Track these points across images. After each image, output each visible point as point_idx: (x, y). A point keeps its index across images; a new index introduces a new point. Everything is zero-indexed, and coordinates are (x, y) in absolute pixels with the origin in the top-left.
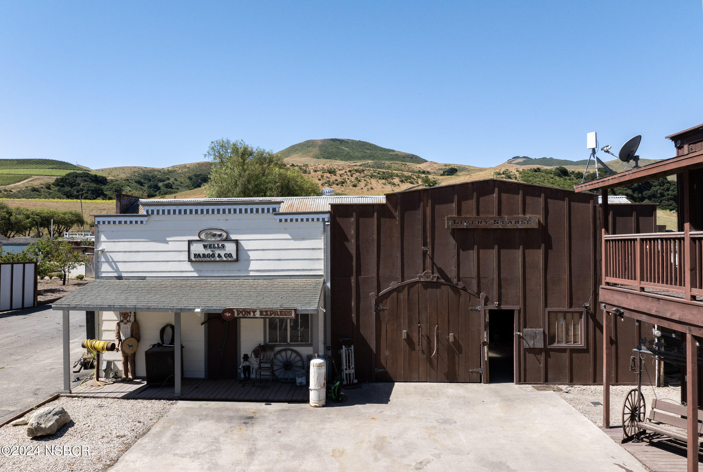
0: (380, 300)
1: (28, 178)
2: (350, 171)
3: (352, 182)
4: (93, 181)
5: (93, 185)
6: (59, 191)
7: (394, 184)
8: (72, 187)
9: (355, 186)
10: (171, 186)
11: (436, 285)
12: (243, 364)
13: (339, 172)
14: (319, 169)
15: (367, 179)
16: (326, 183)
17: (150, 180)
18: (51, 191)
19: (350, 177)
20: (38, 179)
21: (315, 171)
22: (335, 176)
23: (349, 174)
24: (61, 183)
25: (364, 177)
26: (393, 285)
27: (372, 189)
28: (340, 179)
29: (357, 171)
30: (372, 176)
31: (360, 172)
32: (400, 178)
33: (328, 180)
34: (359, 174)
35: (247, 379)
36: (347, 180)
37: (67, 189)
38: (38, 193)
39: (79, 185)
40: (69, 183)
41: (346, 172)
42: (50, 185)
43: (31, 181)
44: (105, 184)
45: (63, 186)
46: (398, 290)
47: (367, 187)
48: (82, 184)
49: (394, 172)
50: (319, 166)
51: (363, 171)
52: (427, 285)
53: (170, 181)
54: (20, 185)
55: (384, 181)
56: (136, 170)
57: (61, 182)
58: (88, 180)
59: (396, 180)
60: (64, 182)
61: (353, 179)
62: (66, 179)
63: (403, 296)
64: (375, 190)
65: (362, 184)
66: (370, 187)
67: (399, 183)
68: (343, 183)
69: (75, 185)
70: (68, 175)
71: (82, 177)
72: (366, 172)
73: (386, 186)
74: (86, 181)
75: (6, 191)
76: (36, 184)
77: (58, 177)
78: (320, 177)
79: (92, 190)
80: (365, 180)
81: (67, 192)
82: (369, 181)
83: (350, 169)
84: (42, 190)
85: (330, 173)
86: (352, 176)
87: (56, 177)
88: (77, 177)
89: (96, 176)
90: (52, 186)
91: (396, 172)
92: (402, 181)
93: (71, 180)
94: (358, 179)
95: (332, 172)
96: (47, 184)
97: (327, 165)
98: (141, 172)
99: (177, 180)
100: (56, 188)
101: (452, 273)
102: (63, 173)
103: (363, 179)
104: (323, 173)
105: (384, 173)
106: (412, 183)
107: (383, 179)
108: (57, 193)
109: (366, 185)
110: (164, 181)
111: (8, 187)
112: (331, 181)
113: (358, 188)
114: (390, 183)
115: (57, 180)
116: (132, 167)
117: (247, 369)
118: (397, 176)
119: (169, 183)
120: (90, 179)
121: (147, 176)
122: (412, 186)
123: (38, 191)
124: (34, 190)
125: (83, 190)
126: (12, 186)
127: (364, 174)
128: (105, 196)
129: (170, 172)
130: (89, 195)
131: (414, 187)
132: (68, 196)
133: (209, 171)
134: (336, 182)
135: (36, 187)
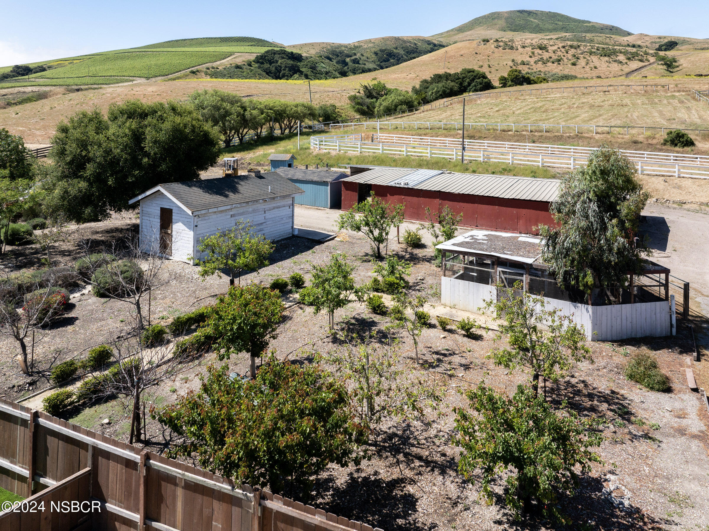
1: (231, 55)
3: (570, 60)
4: (289, 58)
5: (290, 62)
6: (259, 67)
7: (621, 62)
8: (270, 64)
9: (573, 64)
10: (358, 62)
13: (550, 49)
14: (527, 45)
15: (586, 56)
16: (539, 61)
17: (338, 56)
18: (252, 68)
19: (566, 54)
20: (241, 56)
21: (524, 47)
22: (547, 53)
23: (563, 50)
24: (261, 60)
27: (595, 68)
28: (555, 57)
29: (571, 47)
30: (591, 53)
32: (625, 55)
33: (540, 57)
34: (575, 51)
36: (562, 57)
37: (266, 66)
38: (241, 70)
39: (277, 62)
40: (268, 60)
41: (559, 48)
42: (251, 62)
43: (235, 58)
44: (301, 61)
45: (262, 63)
47: (589, 66)
48: (280, 61)
49: (616, 47)
50: (527, 41)
51: (579, 46)
53: (357, 57)
54: (225, 62)
55: (607, 58)
56: (324, 45)
58: (285, 57)
59: (622, 58)
61: (569, 56)
62: (265, 56)
64: (600, 69)
65: (582, 61)
66: (592, 66)
67: (627, 61)
68: (559, 60)
69: (273, 62)
70: (267, 52)
71: (279, 54)
72: (582, 48)
73: (612, 65)
74: (283, 58)
75: (213, 68)
76: (239, 61)
77: (258, 55)
78: (530, 54)
79: (289, 67)
80: (585, 58)
81: (267, 69)
83: (563, 44)
84: (244, 67)
85: (541, 49)
87: (256, 55)
88: (275, 54)
89: (292, 53)
90: (253, 63)
91: (618, 47)
92: (629, 59)
93: (270, 57)
94: (575, 56)
95: (542, 48)
96: (248, 61)
97: (535, 40)
98: (329, 47)
99: (363, 56)
100: (257, 65)
102: (262, 50)
103: (581, 56)
104: (533, 49)
105: (603, 49)
106: (641, 61)
107: (605, 56)
108: (257, 70)
109: (587, 63)
110: (351, 56)
111: (215, 64)
112: (545, 59)
113: (578, 67)
114: (615, 61)
115: (257, 57)
116: (321, 43)
118: (621, 52)
119: (357, 59)
120: (287, 56)
121: (335, 51)
122: (642, 64)
123: (241, 68)
124: (238, 67)
125: (280, 67)
126: (218, 63)
127: (581, 50)
128: (301, 73)
129: (356, 47)
130: (287, 72)
131: (645, 66)
132: (267, 74)
133: (394, 46)
134: (551, 60)
135: (239, 64)
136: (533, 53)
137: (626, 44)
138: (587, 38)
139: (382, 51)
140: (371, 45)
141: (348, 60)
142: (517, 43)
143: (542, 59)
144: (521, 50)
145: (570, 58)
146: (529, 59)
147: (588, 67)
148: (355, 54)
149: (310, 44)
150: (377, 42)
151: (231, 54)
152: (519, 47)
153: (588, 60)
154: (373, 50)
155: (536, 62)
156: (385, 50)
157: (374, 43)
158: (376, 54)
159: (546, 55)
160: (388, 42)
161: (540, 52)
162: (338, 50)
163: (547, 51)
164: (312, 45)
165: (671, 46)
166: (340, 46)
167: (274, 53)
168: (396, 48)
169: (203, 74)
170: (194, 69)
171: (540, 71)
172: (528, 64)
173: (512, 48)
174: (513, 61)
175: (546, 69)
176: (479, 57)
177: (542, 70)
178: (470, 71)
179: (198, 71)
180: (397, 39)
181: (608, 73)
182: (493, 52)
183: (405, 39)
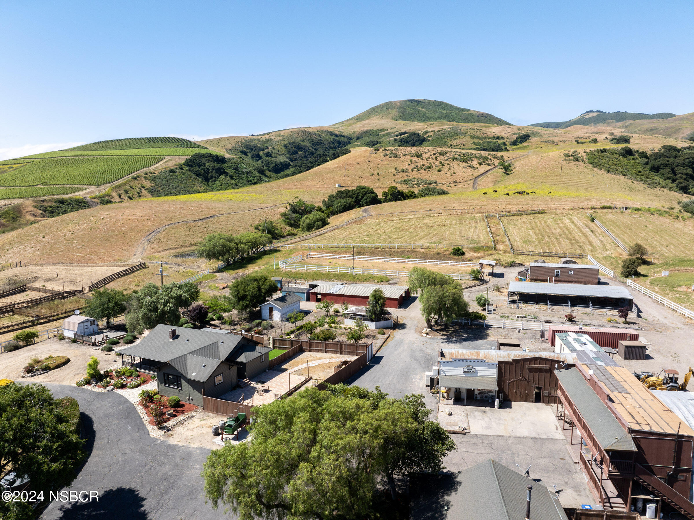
0: (509, 383)
1: (163, 159)
2: (434, 154)
3: (437, 167)
4: (215, 161)
5: (216, 165)
6: (190, 170)
7: (474, 167)
8: (199, 166)
9: (440, 171)
10: (271, 155)
11: (523, 380)
12: (475, 396)
13: (425, 156)
14: (407, 153)
15: (449, 163)
16: (415, 168)
17: (252, 149)
18: (184, 171)
19: (435, 161)
20: (172, 160)
21: (405, 155)
22: (421, 160)
23: (434, 157)
24: (190, 163)
25: (447, 160)
26: (513, 380)
27: (454, 173)
28: (427, 165)
29: (440, 154)
30: (454, 159)
31: (443, 155)
32: (479, 159)
33: (416, 164)
34: (443, 157)
35: (476, 399)
36: (432, 164)
37: (196, 168)
38: (175, 174)
39: (205, 164)
40: (197, 163)
41: (431, 155)
42: (182, 166)
43: (166, 162)
44: (224, 163)
45: (192, 166)
46: (514, 381)
47: (450, 171)
48: (207, 164)
50: (407, 150)
52: (521, 380)
53: (269, 150)
54: (159, 166)
55: (464, 164)
56: (239, 139)
58: (211, 159)
59: (475, 163)
60: (192, 162)
61: (437, 163)
62: (194, 160)
63: (515, 382)
64: (457, 174)
65: (446, 168)
67: (478, 166)
68: (430, 168)
69: (202, 165)
70: (195, 155)
71: (206, 157)
72: (448, 154)
73: (467, 170)
74: (209, 161)
76: (171, 164)
77: (187, 157)
78: (409, 161)
79: (215, 169)
80: (448, 164)
81: (196, 171)
82: (451, 165)
83: (435, 152)
84: (177, 171)
85: (417, 157)
86: (436, 160)
87: (185, 158)
88: (201, 157)
89: (217, 156)
90: (184, 166)
92: (480, 164)
93: (198, 161)
94: (441, 163)
95: (419, 156)
96: (179, 164)
98: (243, 141)
99: (274, 149)
100: (187, 168)
101: (527, 378)
103: (446, 162)
104: (411, 157)
105: (464, 154)
106: (489, 165)
107: (464, 161)
108: (188, 172)
109: (449, 169)
110: (264, 150)
111: (151, 169)
112: (419, 166)
113: (442, 173)
114: (470, 166)
115: (187, 160)
116: (235, 137)
117: (476, 397)
118: (476, 157)
119: (269, 152)
120: (213, 159)
121: (249, 145)
122: (489, 168)
123: (174, 172)
124: (172, 171)
125: (208, 169)
126: (153, 167)
127: (447, 156)
128: (227, 174)
129: (268, 140)
130: (214, 174)
131: (491, 169)
132: (197, 175)
133: (301, 139)
134: (424, 167)
135: (172, 168)
136: (411, 161)
138: (462, 131)
139: (291, 144)
140: (281, 138)
141: (261, 153)
142: (400, 152)
143: (417, 166)
144: (402, 157)
145: (438, 165)
146: (407, 166)
148: (267, 148)
150: (286, 135)
151: (162, 157)
152: (402, 155)
153: (450, 166)
154: (283, 143)
155: (412, 170)
156: (294, 143)
157: (283, 136)
158: (286, 147)
159: (421, 162)
160: (296, 135)
161: (416, 159)
162: (251, 144)
163: (422, 159)
164: (228, 139)
165: (525, 138)
166: (254, 139)
168: (303, 141)
169: (143, 179)
170: (135, 174)
171: (414, 178)
172: (406, 172)
173: (396, 156)
174: (396, 169)
175: (419, 176)
176: (372, 165)
177: (416, 177)
179: (138, 177)
180: (303, 132)
181: (462, 178)
182: (381, 160)
183: (310, 130)
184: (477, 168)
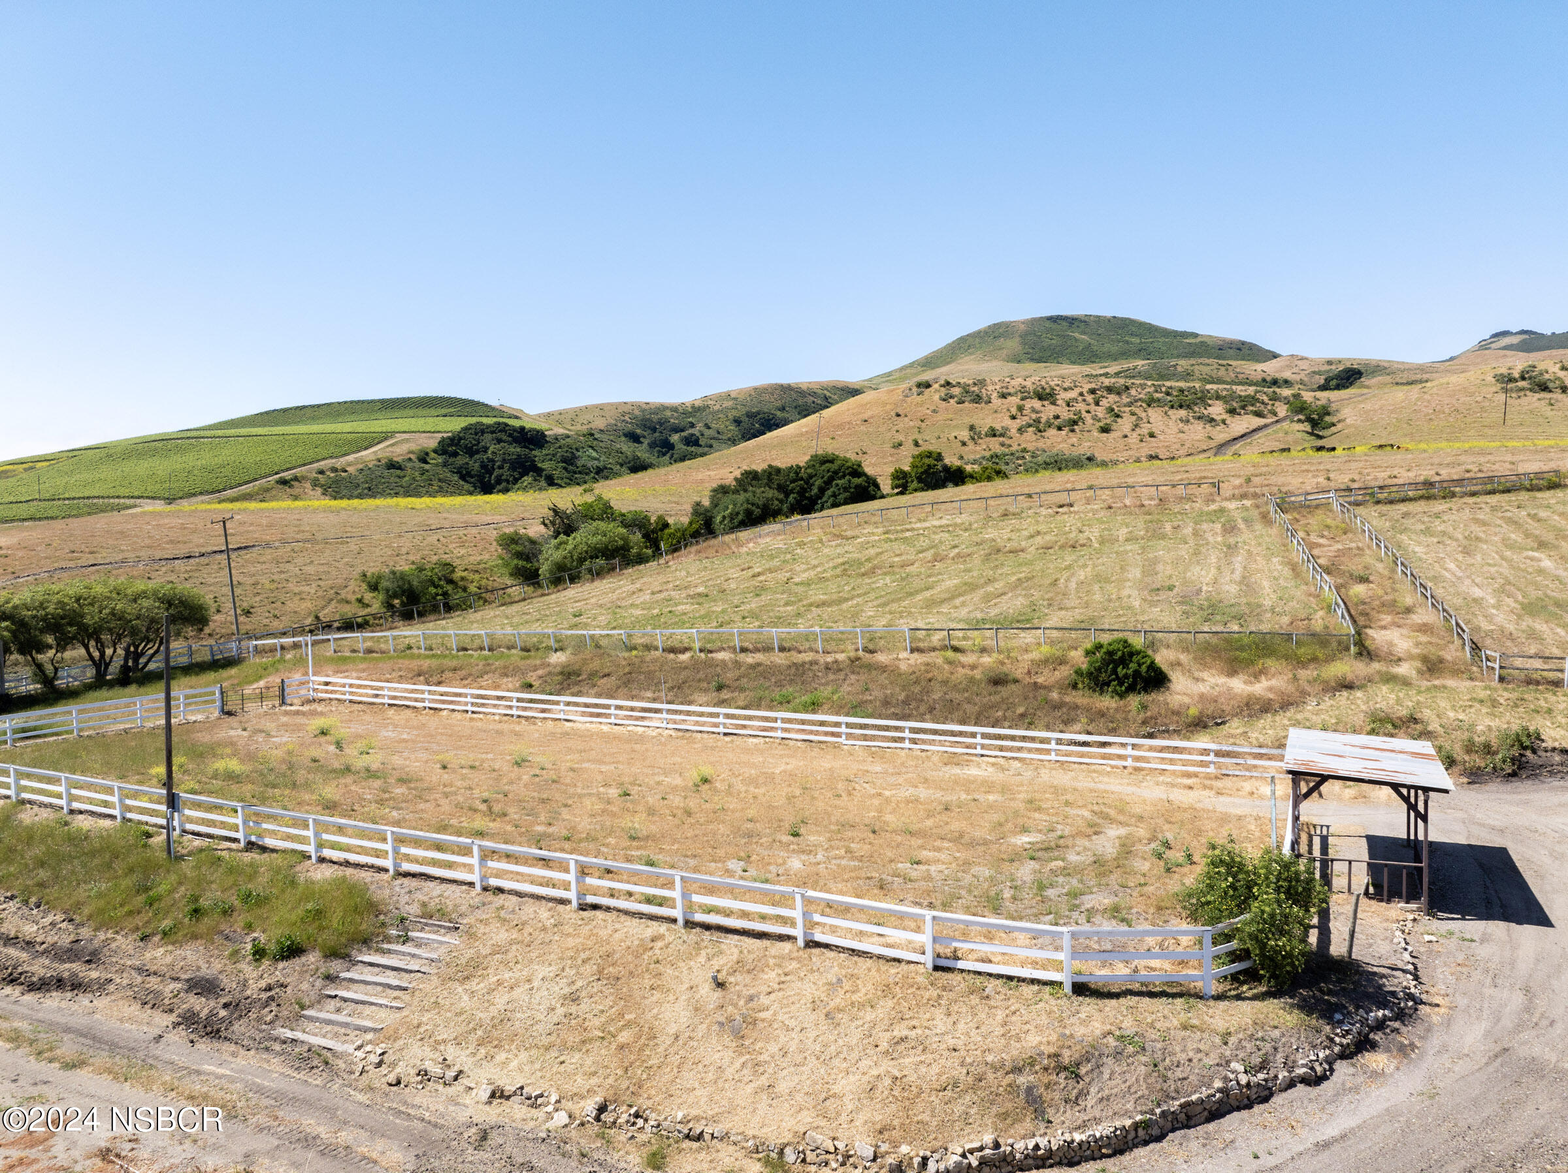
1: (386, 439)
2: (1093, 391)
3: (1099, 420)
4: (516, 440)
5: (515, 450)
6: (445, 465)
7: (1212, 420)
8: (471, 456)
9: (1105, 430)
10: (697, 440)
13: (1063, 396)
14: (1012, 390)
15: (1137, 411)
16: (1030, 426)
17: (654, 430)
19: (1093, 407)
20: (407, 440)
21: (1003, 396)
22: (1053, 407)
23: (1090, 398)
24: (450, 447)
25: (1130, 404)
27: (1152, 435)
28: (1066, 414)
29: (1110, 390)
30: (1151, 402)
31: (1119, 394)
32: (1226, 402)
33: (1034, 416)
34: (1117, 398)
36: (1084, 414)
37: (461, 460)
38: (398, 472)
39: (486, 449)
40: (466, 447)
41: (1081, 394)
42: (427, 454)
43: (392, 445)
44: (541, 447)
45: (455, 454)
47: (1138, 431)
48: (492, 449)
49: (1209, 387)
50: (1013, 383)
51: (1127, 388)
53: (695, 431)
54: (366, 456)
55: (1183, 413)
56: (627, 409)
57: (451, 445)
58: (505, 438)
59: (1217, 409)
60: (456, 445)
61: (1100, 412)
62: (460, 439)
64: (1161, 437)
65: (1125, 424)
66: (1145, 431)
67: (1226, 416)
68: (1075, 423)
69: (477, 452)
70: (465, 429)
71: (492, 432)
72: (1133, 392)
73: (1191, 427)
74: (499, 441)
75: (334, 470)
76: (399, 450)
77: (445, 435)
78: (1014, 411)
79: (512, 462)
80: (1133, 414)
81: (461, 467)
82: (1143, 415)
83: (1093, 386)
84: (409, 465)
85: (1040, 398)
86: (1097, 404)
87: (440, 435)
88: (483, 432)
89: (523, 429)
90: (433, 455)
91: (1215, 387)
92: (1232, 412)
93: (470, 439)
94: (1113, 410)
95: (1045, 395)
96: (421, 451)
97: (1033, 379)
99: (709, 428)
100: (440, 460)
102: (456, 425)
103: (1127, 409)
104: (1022, 399)
105: (1182, 391)
106: (1259, 414)
107: (1181, 407)
108: (440, 470)
109: (1136, 426)
111: (340, 463)
112: (1043, 420)
113: (1112, 435)
114: (1199, 418)
115: (442, 442)
116: (620, 404)
118: (1218, 397)
120: (510, 435)
121: (649, 420)
122: (1260, 422)
123: (400, 468)
124: (392, 465)
125: (493, 461)
126: (351, 458)
127: (1129, 395)
128: (538, 471)
129: (696, 410)
130: (506, 473)
131: (1266, 426)
132: (463, 478)
133: (779, 404)
134: (1057, 422)
135: (399, 459)
136: (1020, 409)
137: (1259, 378)
138: (1179, 369)
139: (750, 415)
140: (730, 404)
141: (675, 438)
142: (990, 388)
143: (1038, 421)
144: (996, 401)
145: (1100, 415)
146: (1008, 422)
147: (1135, 435)
148: (692, 425)
149: (596, 406)
150: (741, 397)
151: (385, 436)
152: (995, 395)
153: (1139, 419)
154: (732, 414)
155: (1020, 430)
156: (758, 413)
157: (735, 399)
158: (737, 422)
159: (1049, 411)
160: (767, 397)
161: (1037, 404)
162: (655, 418)
163: (1054, 403)
164: (601, 408)
165: (1348, 379)
166: (664, 408)
167: (479, 430)
168: (783, 409)
169: (308, 485)
170: (287, 475)
171: (1025, 450)
172: (1002, 435)
173: (977, 399)
174: (972, 428)
175: (1041, 445)
176: (902, 423)
177: (1030, 447)
178: (826, 460)
179: (296, 479)
180: (786, 389)
181: (1177, 446)
182: (934, 411)
183: (804, 387)
184: (1224, 422)
